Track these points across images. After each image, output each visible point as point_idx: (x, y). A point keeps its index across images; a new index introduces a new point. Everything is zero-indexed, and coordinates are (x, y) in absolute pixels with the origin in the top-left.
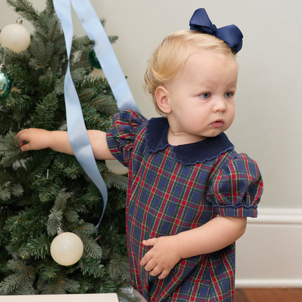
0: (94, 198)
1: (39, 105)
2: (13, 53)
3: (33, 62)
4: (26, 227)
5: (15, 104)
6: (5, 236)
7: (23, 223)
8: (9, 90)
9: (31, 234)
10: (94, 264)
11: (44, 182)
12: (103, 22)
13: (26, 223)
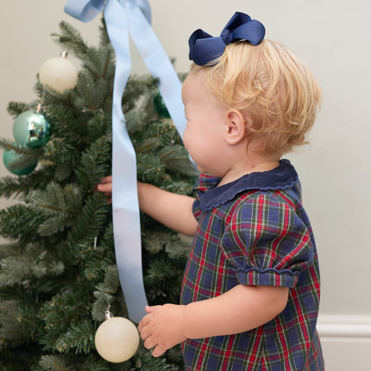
0: (156, 274)
1: (86, 154)
2: (54, 92)
3: (79, 102)
4: (65, 312)
5: (56, 153)
6: (39, 327)
7: (62, 306)
8: (49, 137)
9: (73, 321)
10: (157, 363)
11: (90, 253)
12: (173, 61)
13: (66, 307)
